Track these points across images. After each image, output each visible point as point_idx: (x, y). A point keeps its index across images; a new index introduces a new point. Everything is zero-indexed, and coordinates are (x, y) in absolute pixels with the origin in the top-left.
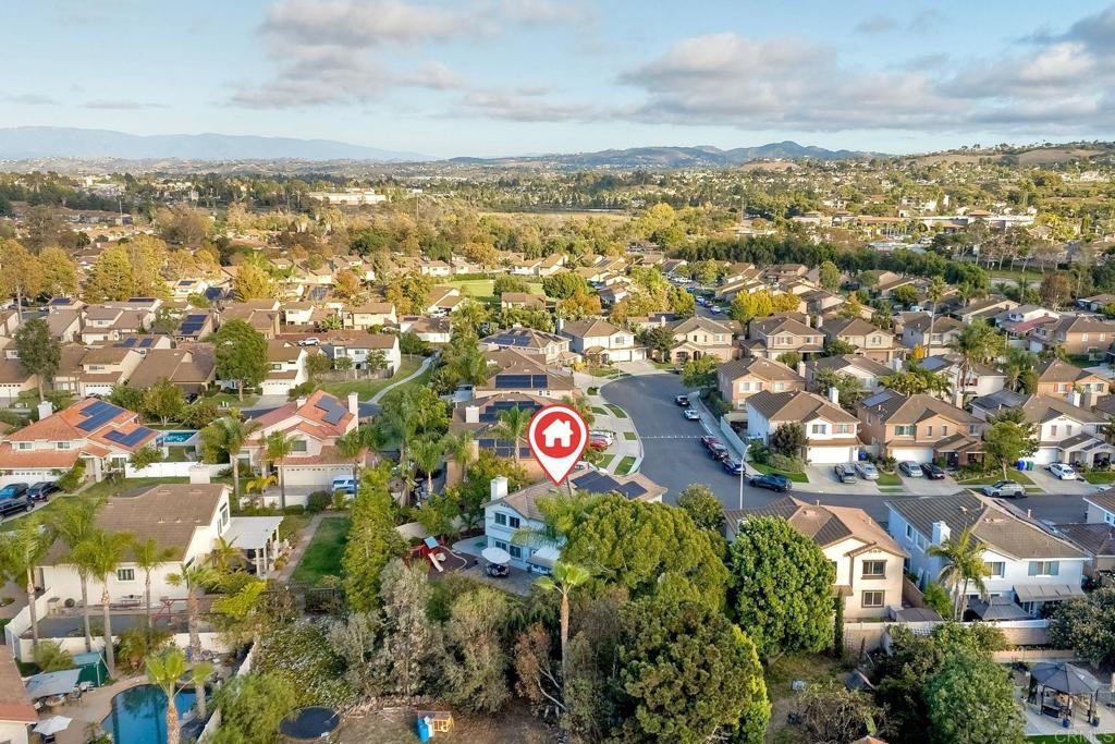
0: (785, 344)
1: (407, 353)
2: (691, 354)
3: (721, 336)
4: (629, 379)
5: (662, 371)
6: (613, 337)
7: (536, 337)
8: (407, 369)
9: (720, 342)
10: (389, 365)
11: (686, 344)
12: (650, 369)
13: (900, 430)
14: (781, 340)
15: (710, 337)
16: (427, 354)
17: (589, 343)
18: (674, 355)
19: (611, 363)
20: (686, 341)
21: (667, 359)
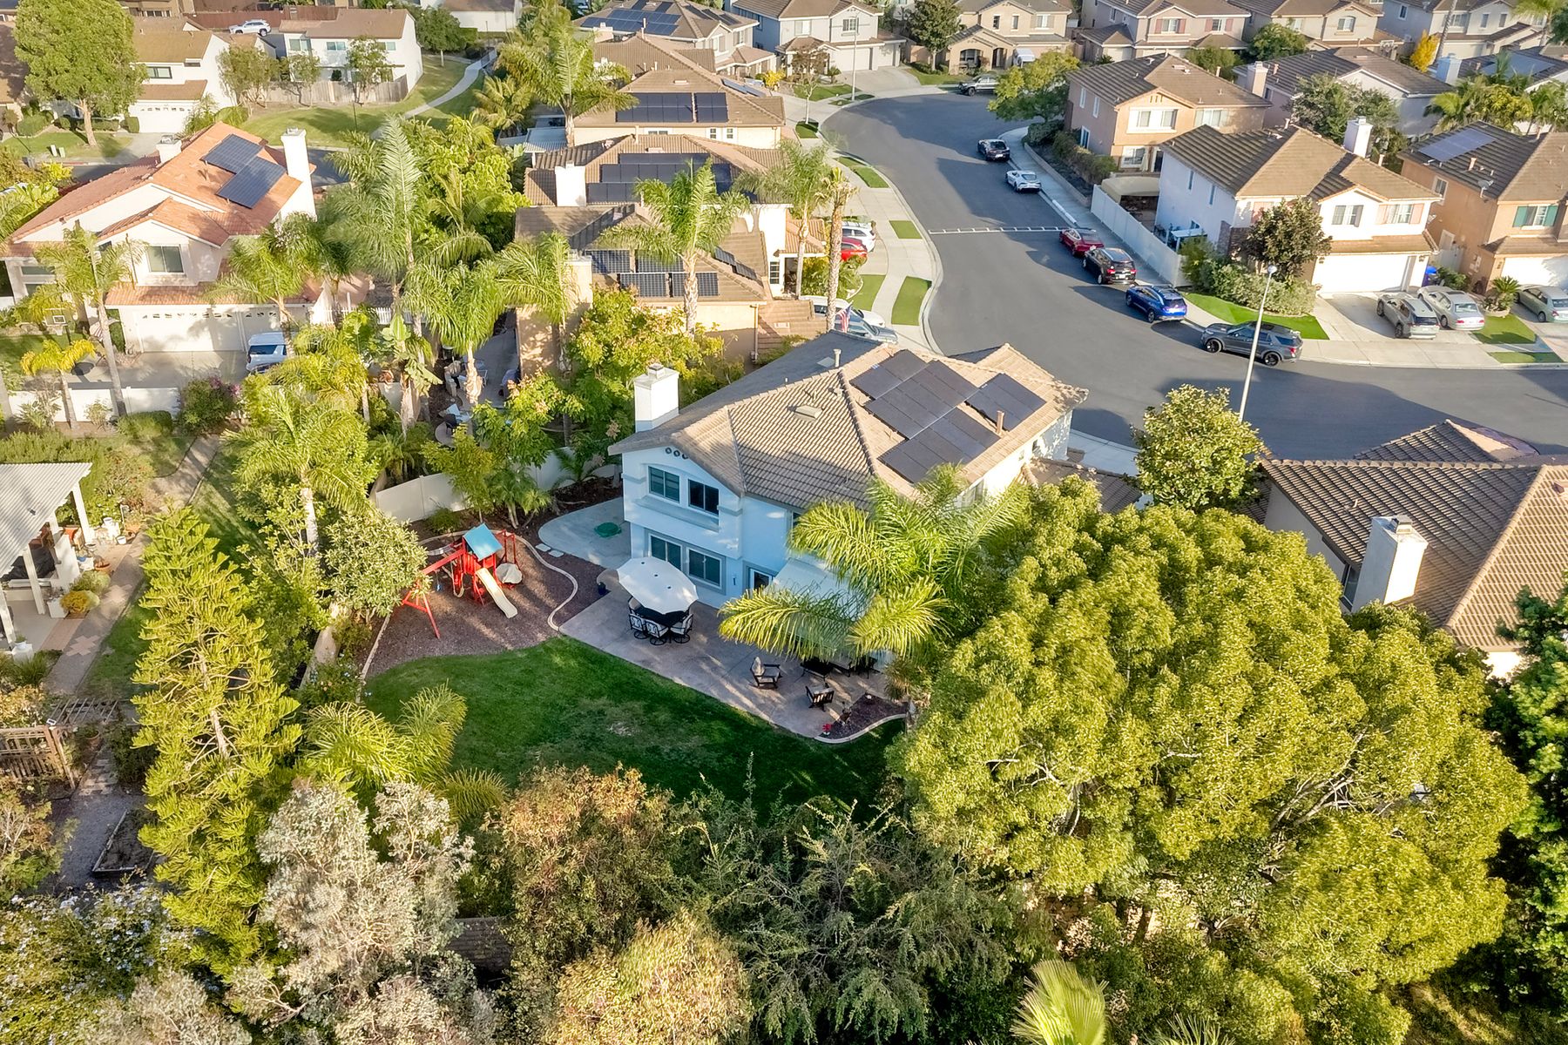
0: (1171, 33)
1: (433, 51)
2: (988, 54)
3: (1045, 16)
4: (872, 107)
5: (933, 90)
6: (839, 18)
7: (688, 14)
8: (434, 83)
9: (1044, 30)
10: (397, 74)
11: (979, 34)
12: (909, 86)
13: (1528, 216)
14: (1162, 25)
15: (1025, 17)
16: (474, 54)
17: (791, 29)
18: (954, 56)
19: (833, 73)
20: (978, 27)
21: (941, 65)
